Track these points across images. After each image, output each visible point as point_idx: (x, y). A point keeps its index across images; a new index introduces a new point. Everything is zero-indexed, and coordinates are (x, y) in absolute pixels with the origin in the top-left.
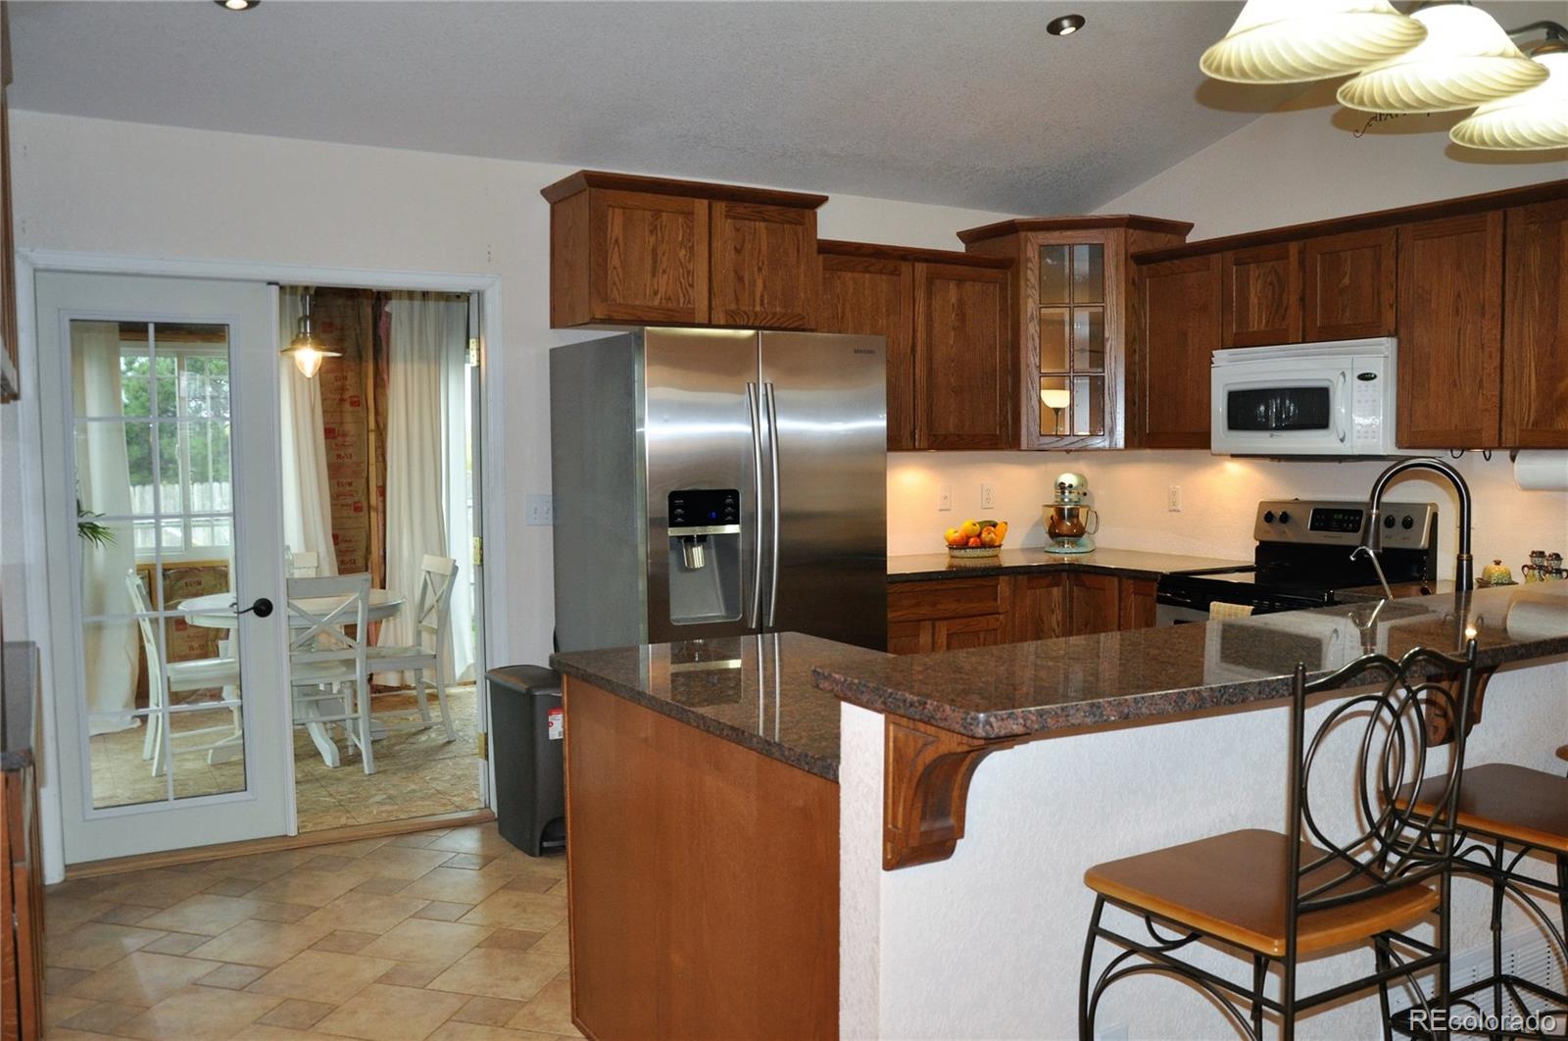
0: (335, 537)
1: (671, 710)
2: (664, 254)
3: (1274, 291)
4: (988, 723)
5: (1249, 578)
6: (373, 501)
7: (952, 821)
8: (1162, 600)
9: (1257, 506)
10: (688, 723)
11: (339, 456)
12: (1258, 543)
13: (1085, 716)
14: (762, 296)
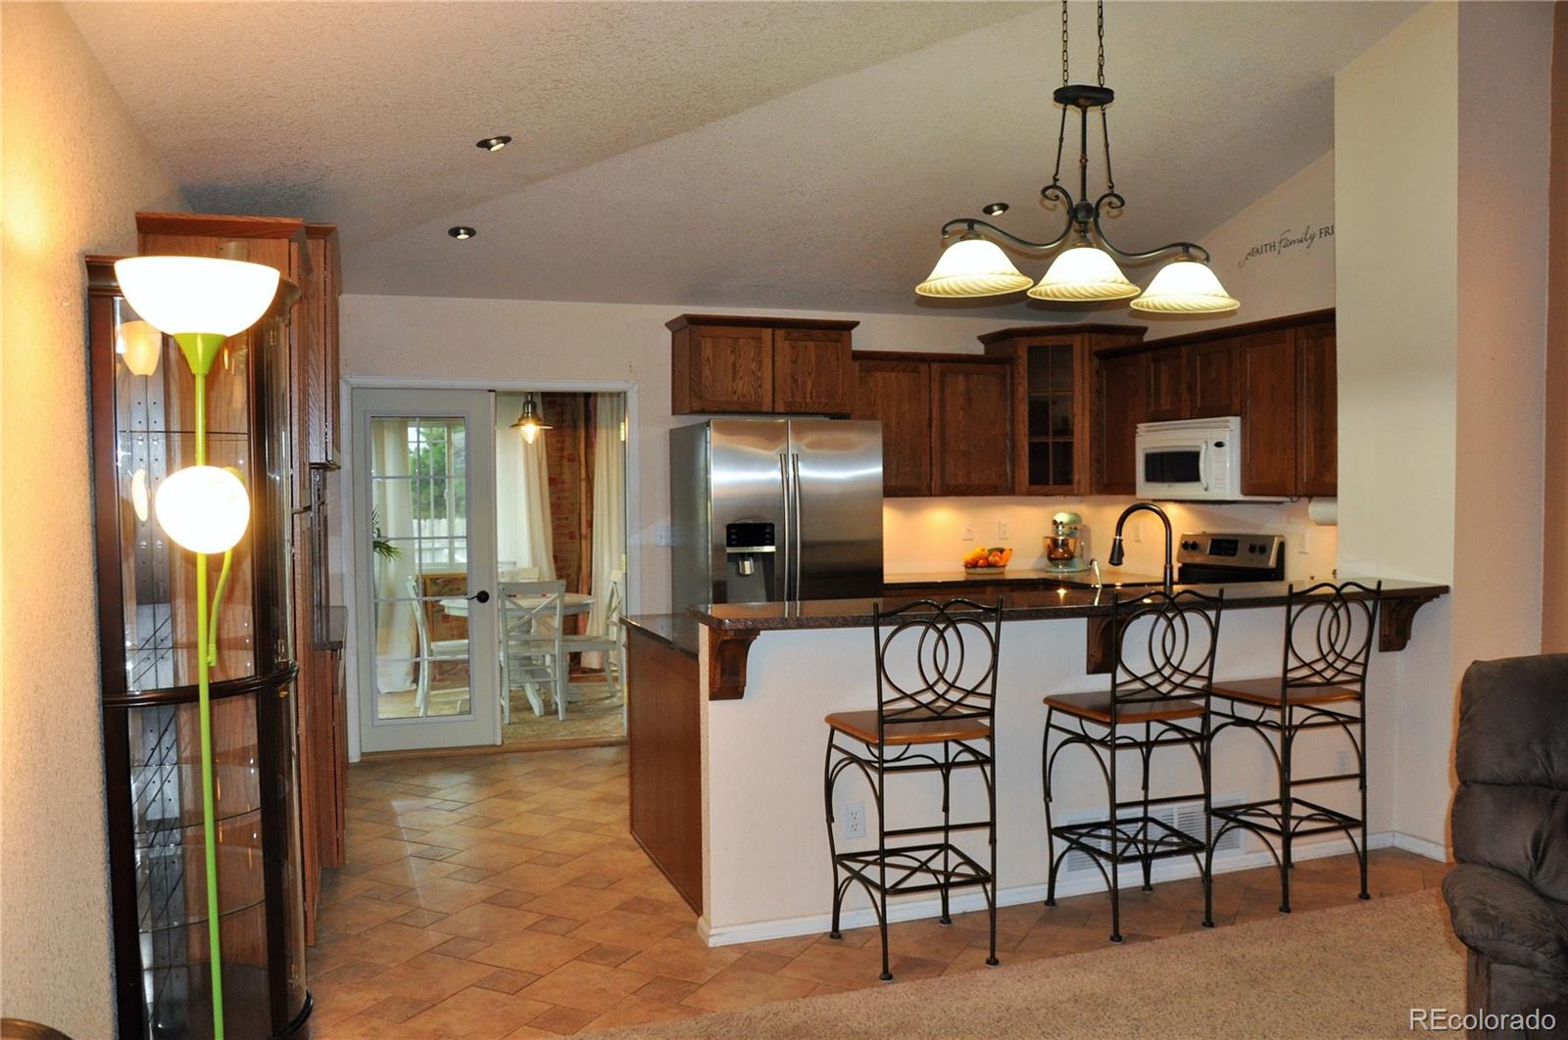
0: (555, 558)
2: (740, 367)
3: (1174, 382)
6: (584, 531)
9: (1180, 537)
11: (559, 498)
12: (1180, 565)
14: (811, 394)
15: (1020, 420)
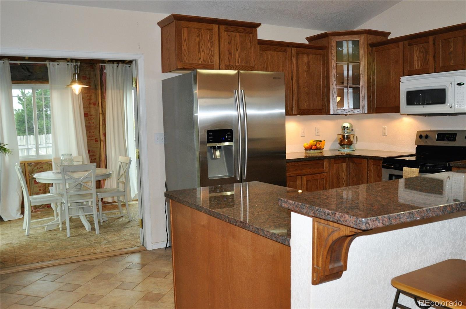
0: (89, 151)
1: (214, 214)
2: (202, 45)
3: (423, 55)
4: (367, 223)
5: (414, 158)
6: (102, 138)
7: (342, 263)
8: (384, 167)
9: (416, 133)
10: (222, 219)
11: (89, 123)
12: (416, 146)
13: (407, 218)
14: (238, 60)
15: (333, 77)
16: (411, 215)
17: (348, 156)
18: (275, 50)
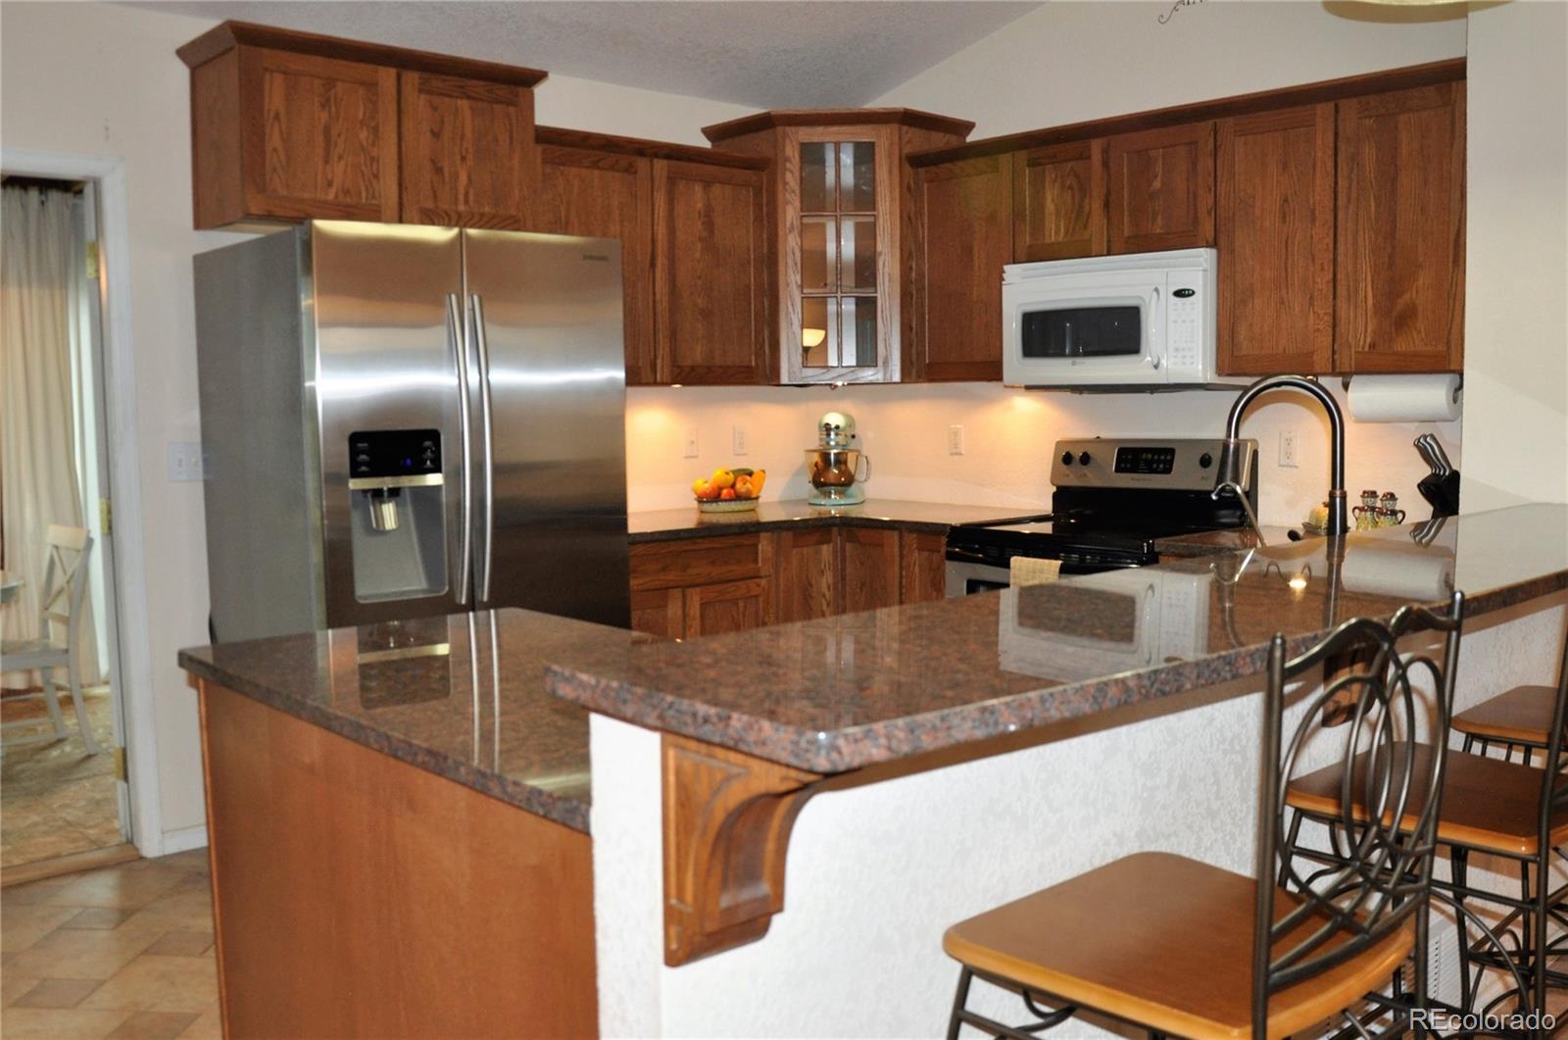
1: (342, 727)
2: (339, 135)
3: (1073, 197)
4: (834, 747)
5: (1046, 528)
7: (765, 888)
8: (951, 556)
9: (1054, 446)
10: (367, 745)
12: (1054, 489)
13: (974, 728)
14: (467, 194)
15: (790, 262)
16: (987, 715)
17: (838, 521)
18: (595, 165)
